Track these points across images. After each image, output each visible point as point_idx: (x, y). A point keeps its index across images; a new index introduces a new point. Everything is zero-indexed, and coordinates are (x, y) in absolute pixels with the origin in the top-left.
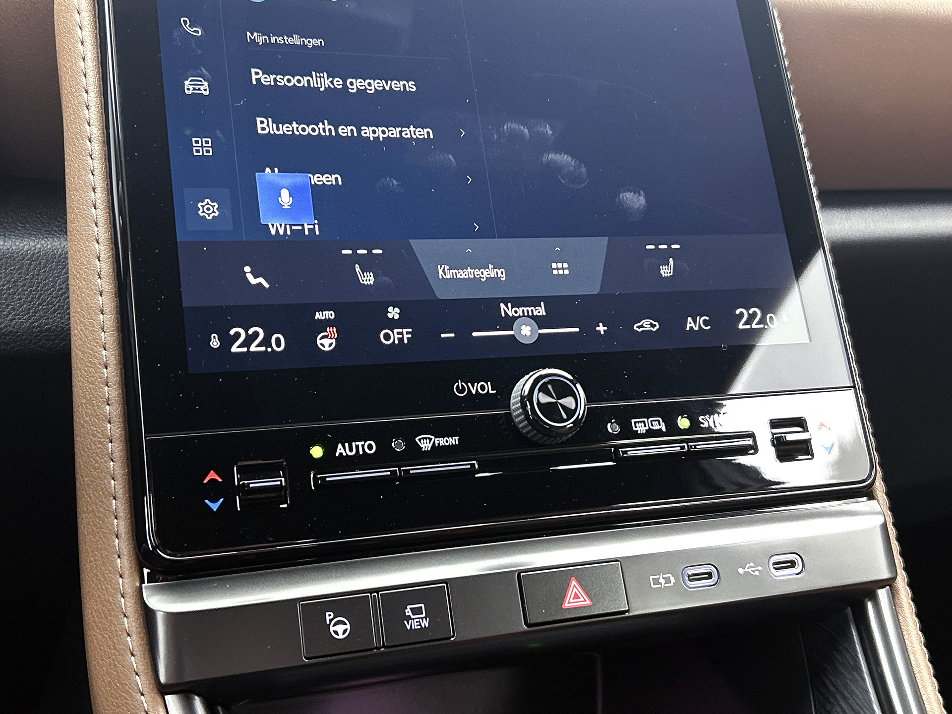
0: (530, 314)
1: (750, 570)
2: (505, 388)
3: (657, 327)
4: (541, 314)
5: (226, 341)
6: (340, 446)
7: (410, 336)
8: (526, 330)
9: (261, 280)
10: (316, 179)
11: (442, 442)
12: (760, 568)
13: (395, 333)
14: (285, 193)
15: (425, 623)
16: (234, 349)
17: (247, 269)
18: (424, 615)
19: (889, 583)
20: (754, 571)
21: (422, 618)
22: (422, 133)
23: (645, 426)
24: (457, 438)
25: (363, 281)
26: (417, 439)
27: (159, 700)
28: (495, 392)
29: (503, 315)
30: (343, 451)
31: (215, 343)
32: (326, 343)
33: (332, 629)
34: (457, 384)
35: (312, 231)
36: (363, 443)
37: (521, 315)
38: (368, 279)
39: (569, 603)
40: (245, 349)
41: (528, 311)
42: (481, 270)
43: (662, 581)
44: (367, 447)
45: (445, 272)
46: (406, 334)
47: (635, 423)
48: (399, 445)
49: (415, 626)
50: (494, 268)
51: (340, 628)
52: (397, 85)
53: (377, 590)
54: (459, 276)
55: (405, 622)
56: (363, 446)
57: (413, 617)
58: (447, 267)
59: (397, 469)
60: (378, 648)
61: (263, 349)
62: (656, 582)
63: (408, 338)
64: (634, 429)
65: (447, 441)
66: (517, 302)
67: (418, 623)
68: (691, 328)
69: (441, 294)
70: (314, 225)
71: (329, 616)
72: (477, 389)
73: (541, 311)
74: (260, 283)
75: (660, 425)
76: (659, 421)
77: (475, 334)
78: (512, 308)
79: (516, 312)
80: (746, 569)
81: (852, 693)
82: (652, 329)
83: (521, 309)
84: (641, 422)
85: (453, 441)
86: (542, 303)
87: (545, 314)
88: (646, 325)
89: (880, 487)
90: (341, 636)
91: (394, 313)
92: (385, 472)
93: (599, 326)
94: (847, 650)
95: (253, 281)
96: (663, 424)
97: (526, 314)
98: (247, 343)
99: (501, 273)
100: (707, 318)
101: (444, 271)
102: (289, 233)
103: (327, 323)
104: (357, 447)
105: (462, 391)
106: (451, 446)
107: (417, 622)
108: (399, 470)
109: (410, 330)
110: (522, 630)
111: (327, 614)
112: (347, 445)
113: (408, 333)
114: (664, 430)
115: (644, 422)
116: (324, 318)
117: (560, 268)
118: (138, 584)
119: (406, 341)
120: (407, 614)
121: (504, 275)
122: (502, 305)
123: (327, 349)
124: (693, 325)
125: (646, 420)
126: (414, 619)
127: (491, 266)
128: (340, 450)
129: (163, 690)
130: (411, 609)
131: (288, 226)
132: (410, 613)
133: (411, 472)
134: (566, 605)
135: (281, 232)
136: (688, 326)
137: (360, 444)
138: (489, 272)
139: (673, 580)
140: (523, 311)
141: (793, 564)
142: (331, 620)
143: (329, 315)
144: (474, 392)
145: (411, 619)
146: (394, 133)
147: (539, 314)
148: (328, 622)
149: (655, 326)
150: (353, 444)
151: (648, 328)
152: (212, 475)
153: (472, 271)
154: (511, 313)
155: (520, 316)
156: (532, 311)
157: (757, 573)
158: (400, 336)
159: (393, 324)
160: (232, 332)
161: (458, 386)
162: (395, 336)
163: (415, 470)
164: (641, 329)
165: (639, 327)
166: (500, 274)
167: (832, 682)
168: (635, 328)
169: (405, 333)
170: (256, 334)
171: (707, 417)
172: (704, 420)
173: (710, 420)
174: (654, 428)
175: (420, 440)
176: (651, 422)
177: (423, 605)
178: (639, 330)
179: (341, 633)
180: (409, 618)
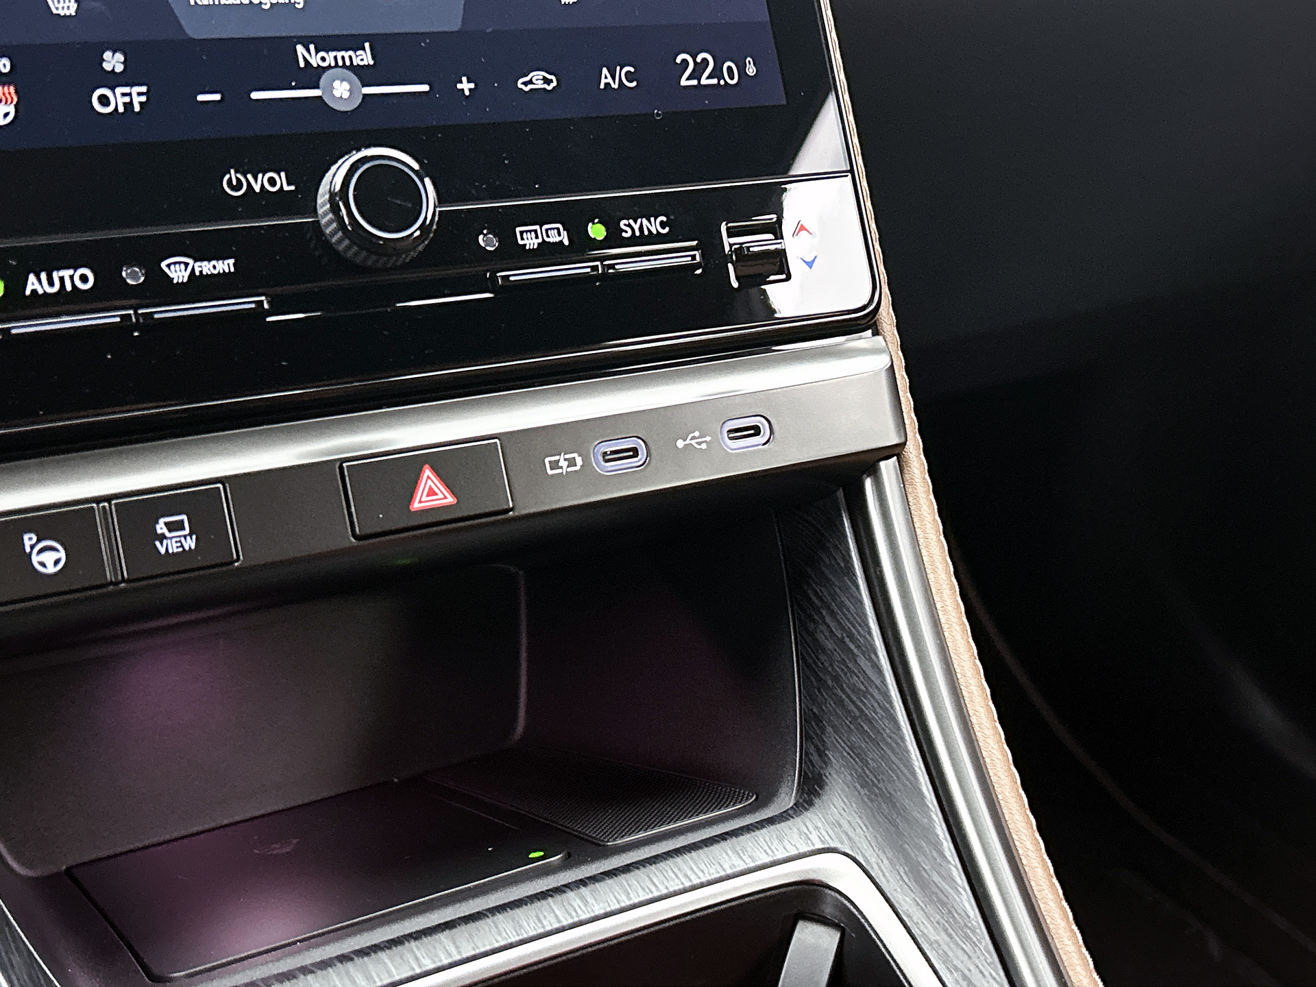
0: (348, 63)
1: (693, 442)
2: (308, 181)
3: (554, 84)
4: (365, 63)
6: (32, 277)
7: (143, 99)
8: (341, 89)
11: (206, 267)
12: (708, 439)
13: (118, 95)
15: (190, 543)
18: (187, 531)
19: (896, 451)
20: (699, 443)
21: (185, 537)
23: (537, 237)
24: (231, 261)
25: (57, 9)
26: (163, 265)
28: (292, 188)
29: (302, 64)
30: (37, 286)
33: (35, 559)
34: (227, 177)
36: (71, 272)
37: (333, 64)
39: (420, 502)
41: (343, 58)
43: (563, 464)
44: (80, 278)
46: (137, 95)
47: (522, 233)
48: (133, 276)
49: (174, 548)
51: (49, 558)
53: (108, 499)
55: (158, 543)
56: (72, 277)
57: (168, 534)
59: (131, 312)
60: (117, 583)
62: (555, 465)
63: (141, 103)
65: (214, 267)
66: (324, 44)
67: (179, 544)
68: (607, 85)
69: (195, 30)
71: (29, 539)
72: (262, 185)
73: (364, 57)
75: (559, 235)
76: (558, 229)
77: (255, 95)
78: (317, 52)
80: (688, 442)
81: (841, 606)
82: (545, 86)
83: (332, 54)
84: (530, 231)
85: (225, 266)
86: (367, 45)
87: (372, 63)
88: (537, 79)
89: (887, 316)
90: (52, 570)
91: (113, 62)
92: (112, 318)
93: (461, 82)
94: (836, 547)
96: (564, 234)
97: (340, 63)
100: (632, 70)
104: (62, 279)
105: (237, 188)
106: (222, 275)
107: (176, 542)
108: (136, 313)
109: (144, 89)
110: (347, 545)
111: (26, 537)
112: (43, 276)
113: (139, 94)
114: (566, 242)
115: (535, 231)
119: (137, 108)
120: (159, 531)
122: (300, 48)
123: (3, 121)
124: (610, 80)
125: (537, 227)
126: (171, 538)
128: (32, 284)
130: (166, 524)
132: (165, 531)
133: (156, 316)
134: (416, 505)
136: (603, 81)
137: (66, 273)
139: (579, 461)
140: (335, 58)
141: (757, 431)
142: (32, 547)
144: (257, 189)
145: (166, 538)
147: (361, 63)
148: (28, 549)
149: (551, 81)
150: (55, 275)
151: (540, 85)
154: (315, 61)
155: (330, 67)
156: (350, 57)
157: (704, 446)
158: (127, 99)
159: (113, 80)
161: (230, 180)
162: (118, 98)
163: (163, 312)
164: (530, 87)
165: (525, 84)
167: (816, 594)
168: (520, 86)
169: (134, 95)
171: (631, 222)
172: (628, 227)
173: (636, 227)
174: (551, 240)
175: (169, 266)
176: (547, 230)
177: (184, 517)
178: (527, 89)
179: (50, 564)
180: (162, 537)
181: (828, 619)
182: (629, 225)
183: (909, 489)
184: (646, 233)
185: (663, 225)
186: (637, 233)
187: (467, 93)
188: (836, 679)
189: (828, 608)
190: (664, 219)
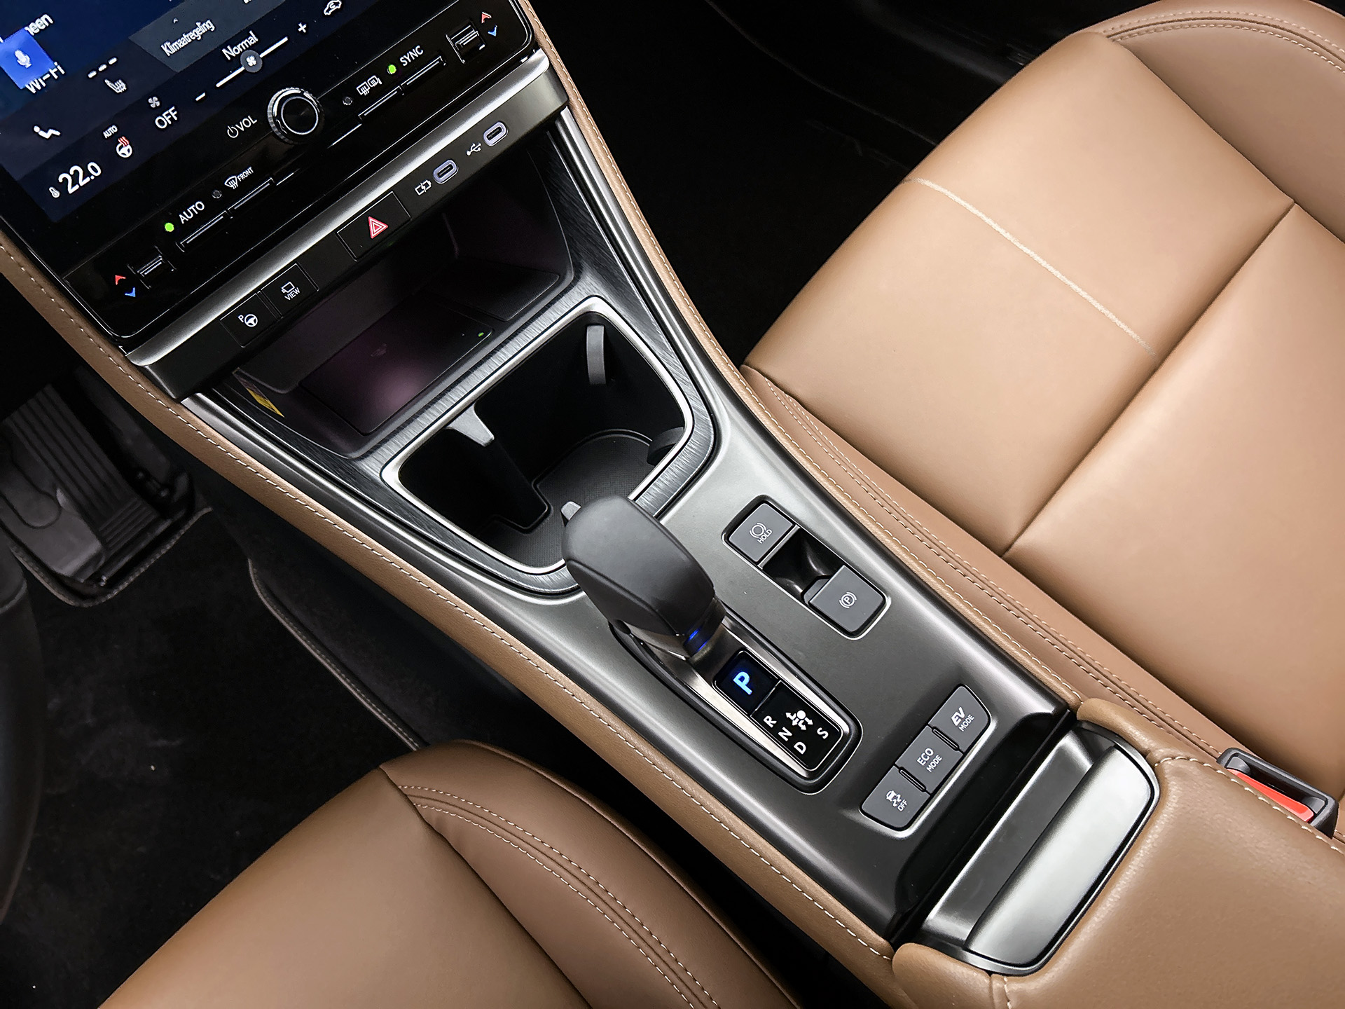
0: (247, 46)
1: (474, 150)
2: (261, 112)
3: (340, 4)
4: (254, 42)
5: (62, 187)
6: (181, 216)
7: (176, 113)
8: (251, 61)
9: (51, 132)
10: (33, 28)
11: (242, 176)
12: (480, 145)
13: (165, 117)
14: (19, 54)
15: (297, 291)
16: (71, 190)
17: (37, 129)
18: (294, 287)
19: (567, 104)
20: (477, 149)
21: (294, 290)
23: (367, 88)
24: (250, 168)
25: (118, 90)
26: (225, 184)
27: (179, 405)
28: (256, 121)
29: (229, 58)
30: (185, 218)
31: (56, 194)
32: (125, 151)
33: (247, 324)
34: (228, 130)
35: (58, 73)
36: (194, 206)
37: (241, 50)
38: (120, 87)
39: (374, 233)
40: (77, 187)
41: (244, 44)
42: (194, 31)
43: (423, 187)
44: (198, 207)
45: (170, 48)
47: (360, 89)
48: (217, 195)
49: (293, 296)
50: (202, 24)
51: (251, 321)
53: (258, 289)
54: (181, 46)
55: (286, 296)
56: (195, 208)
58: (168, 44)
59: (225, 211)
60: (279, 318)
61: (88, 180)
62: (420, 190)
63: (176, 116)
64: (361, 94)
65: (245, 174)
66: (233, 43)
67: (293, 294)
69: (177, 67)
70: (56, 67)
71: (241, 318)
72: (244, 126)
73: (253, 39)
74: (53, 135)
75: (376, 81)
76: (374, 79)
77: (218, 85)
78: (232, 48)
79: (236, 51)
82: (337, 7)
83: (239, 46)
84: (363, 86)
85: (249, 171)
86: (251, 32)
88: (332, 6)
90: (254, 325)
92: (220, 217)
93: (299, 27)
95: (47, 135)
96: (378, 79)
97: (244, 48)
98: (75, 182)
99: (208, 25)
101: (168, 48)
102: (44, 85)
103: (116, 136)
104: (191, 210)
105: (235, 134)
106: (250, 176)
108: (227, 211)
109: (173, 108)
110: (355, 264)
111: (239, 317)
112: (184, 213)
113: (173, 111)
114: (381, 83)
115: (365, 85)
116: (111, 134)
118: (122, 356)
119: (176, 118)
120: (284, 292)
121: (212, 26)
122: (224, 51)
123: (128, 155)
125: (365, 83)
127: (198, 24)
128: (182, 219)
129: (178, 401)
130: (285, 288)
131: (40, 80)
132: (286, 291)
133: (235, 208)
134: (373, 235)
135: (39, 88)
137: (192, 207)
138: (201, 28)
139: (429, 183)
140: (241, 47)
141: (499, 130)
142: (243, 319)
143: (113, 129)
144: (243, 129)
145: (288, 293)
148: (242, 322)
149: (338, 3)
150: (189, 210)
151: (334, 8)
152: (118, 278)
153: (188, 36)
154: (233, 53)
155: (241, 53)
156: (247, 42)
157: (479, 149)
158: (170, 117)
159: (160, 111)
160: (60, 180)
161: (230, 132)
162: (167, 120)
163: (236, 205)
164: (330, 12)
165: (328, 11)
166: (208, 27)
168: (326, 14)
169: (171, 113)
170: (76, 172)
171: (405, 56)
172: (405, 60)
173: (408, 58)
174: (374, 85)
175: (228, 183)
176: (370, 82)
177: (290, 283)
178: (329, 14)
179: (253, 323)
180: (286, 294)
181: (563, 193)
182: (405, 59)
183: (578, 120)
184: (413, 58)
185: (419, 50)
186: (410, 61)
187: (305, 31)
188: (573, 220)
189: (561, 188)
190: (418, 47)
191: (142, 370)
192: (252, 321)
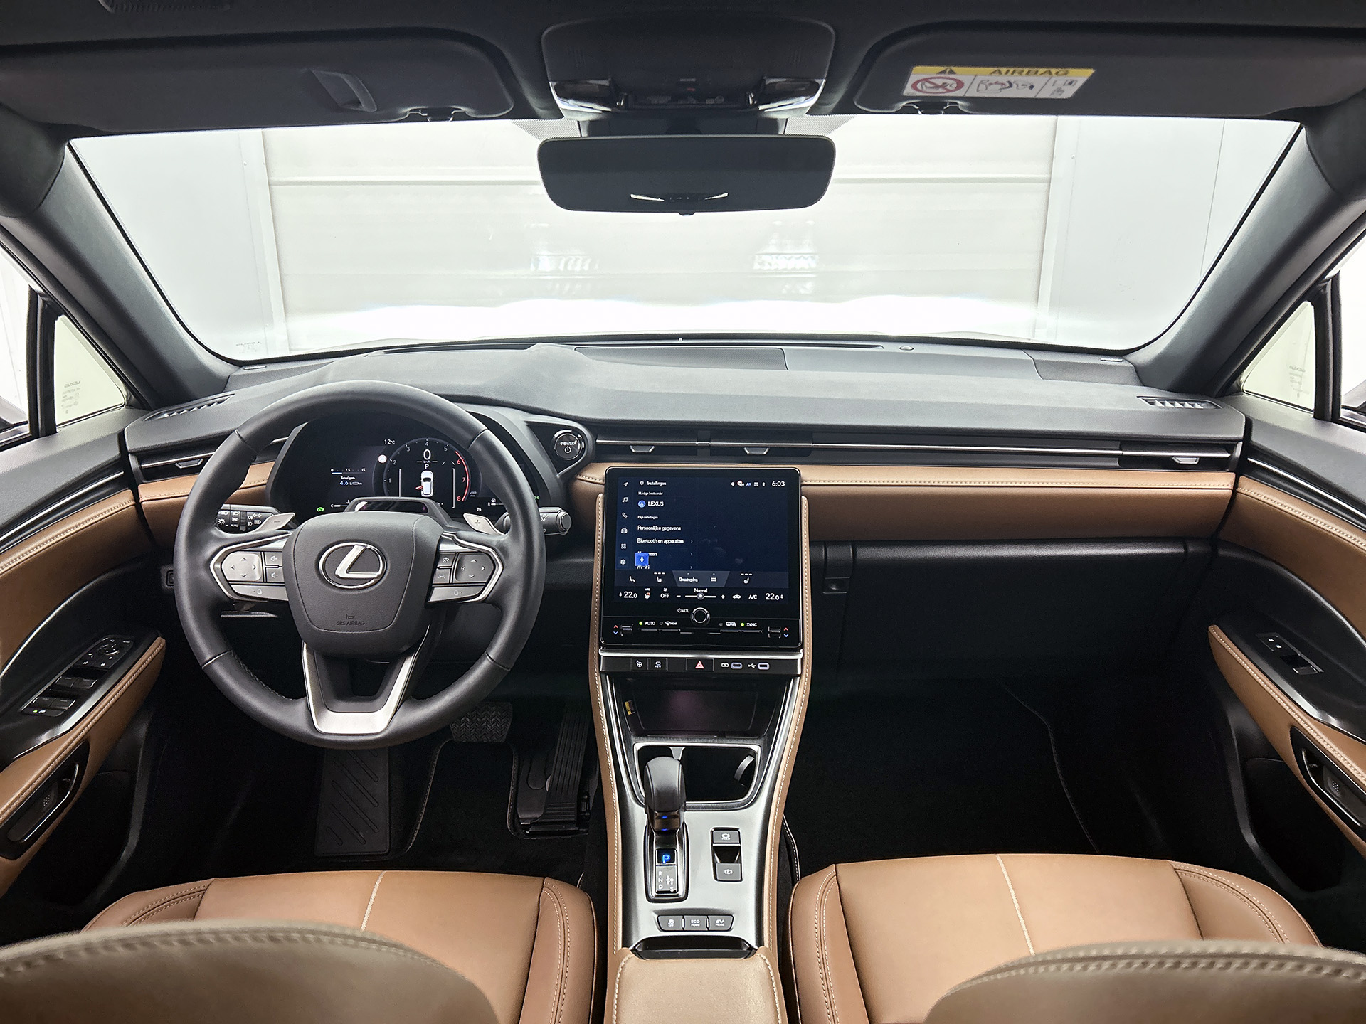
2: (691, 611)
5: (623, 595)
6: (646, 622)
8: (701, 596)
9: (633, 580)
10: (651, 554)
11: (672, 624)
14: (642, 558)
15: (660, 666)
16: (625, 597)
17: (630, 577)
18: (660, 664)
19: (801, 675)
22: (681, 542)
27: (600, 674)
28: (688, 611)
29: (695, 592)
31: (620, 595)
32: (647, 596)
33: (638, 665)
34: (679, 609)
35: (648, 568)
38: (660, 581)
42: (691, 580)
43: (725, 665)
44: (653, 623)
45: (681, 579)
46: (668, 595)
47: (727, 623)
48: (661, 624)
52: (675, 528)
53: (650, 658)
54: (684, 581)
57: (658, 665)
59: (659, 629)
61: (631, 597)
62: (723, 665)
64: (727, 625)
66: (700, 588)
69: (679, 585)
70: (648, 566)
71: (638, 661)
73: (706, 591)
76: (734, 623)
77: (685, 596)
78: (698, 589)
79: (699, 591)
80: (751, 666)
83: (701, 590)
84: (729, 623)
85: (676, 624)
86: (707, 589)
88: (737, 597)
90: (640, 667)
91: (665, 590)
92: (656, 630)
95: (631, 580)
96: (736, 624)
97: (702, 592)
98: (628, 596)
99: (696, 580)
100: (756, 596)
102: (642, 568)
103: (648, 591)
104: (651, 623)
105: (680, 611)
106: (674, 625)
112: (648, 622)
114: (735, 626)
117: (714, 580)
118: (598, 647)
119: (667, 597)
122: (695, 589)
123: (647, 598)
124: (751, 597)
125: (731, 623)
129: (601, 672)
130: (658, 663)
131: (642, 566)
134: (697, 668)
135: (640, 568)
138: (694, 580)
139: (729, 665)
141: (766, 666)
142: (638, 663)
143: (649, 589)
144: (683, 611)
146: (673, 542)
149: (740, 597)
152: (616, 625)
153: (689, 580)
154: (697, 591)
157: (754, 667)
159: (664, 593)
160: (625, 593)
162: (664, 596)
163: (664, 630)
168: (733, 597)
170: (630, 593)
171: (750, 623)
172: (748, 625)
173: (750, 625)
174: (733, 625)
175: (666, 622)
177: (660, 662)
178: (735, 598)
180: (656, 665)
184: (752, 626)
185: (756, 625)
187: (723, 598)
191: (600, 656)
192: (640, 665)
